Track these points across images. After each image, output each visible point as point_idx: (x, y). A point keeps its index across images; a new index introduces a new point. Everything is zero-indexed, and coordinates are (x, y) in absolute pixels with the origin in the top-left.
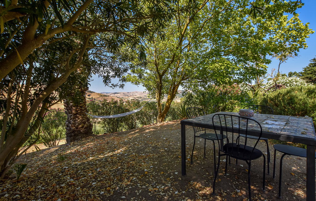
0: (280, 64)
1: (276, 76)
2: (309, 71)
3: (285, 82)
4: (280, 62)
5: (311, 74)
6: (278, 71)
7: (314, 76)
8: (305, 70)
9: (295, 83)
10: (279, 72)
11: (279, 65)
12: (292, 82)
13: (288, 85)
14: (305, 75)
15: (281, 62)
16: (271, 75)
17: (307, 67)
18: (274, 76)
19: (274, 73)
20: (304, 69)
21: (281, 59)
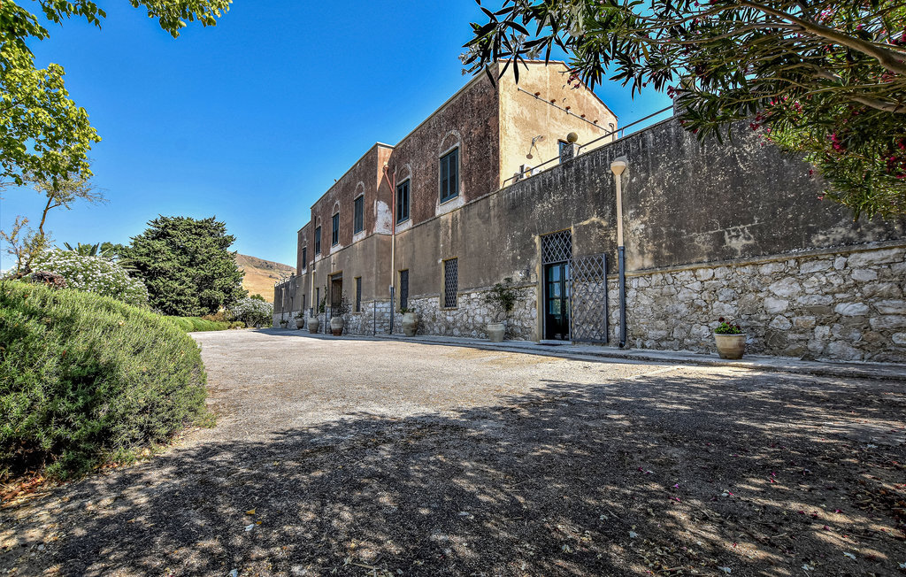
0: (47, 208)
1: (30, 242)
2: (144, 247)
3: (70, 267)
4: (49, 203)
5: (147, 255)
6: (40, 227)
7: (153, 261)
8: (135, 244)
9: (100, 275)
10: (43, 234)
11: (45, 212)
12: (91, 270)
13: (80, 276)
14: (133, 255)
15: (53, 203)
16: (10, 237)
17: (140, 236)
18: (21, 243)
19: (23, 233)
20: (133, 241)
21: (51, 195)
